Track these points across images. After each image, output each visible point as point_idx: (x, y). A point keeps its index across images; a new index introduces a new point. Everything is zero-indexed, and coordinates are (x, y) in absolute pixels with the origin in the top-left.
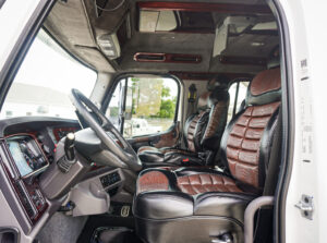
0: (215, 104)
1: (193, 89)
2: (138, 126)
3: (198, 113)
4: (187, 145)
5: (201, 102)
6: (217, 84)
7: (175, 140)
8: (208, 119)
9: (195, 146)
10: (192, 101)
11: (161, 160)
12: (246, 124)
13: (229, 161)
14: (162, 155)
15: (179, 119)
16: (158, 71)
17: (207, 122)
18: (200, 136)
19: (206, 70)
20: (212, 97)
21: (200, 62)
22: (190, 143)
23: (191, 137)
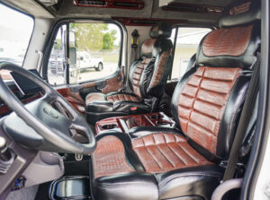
0: (160, 54)
1: (135, 35)
2: (82, 59)
3: (141, 60)
4: (132, 89)
5: (145, 49)
6: (161, 32)
7: (120, 84)
8: (153, 68)
9: (141, 92)
10: (135, 47)
11: (111, 109)
12: (197, 84)
13: (180, 119)
14: (111, 104)
15: (123, 64)
16: (100, 16)
17: (152, 72)
18: (146, 85)
19: (149, 17)
20: (156, 45)
21: (142, 8)
22: (135, 87)
23: (136, 82)
